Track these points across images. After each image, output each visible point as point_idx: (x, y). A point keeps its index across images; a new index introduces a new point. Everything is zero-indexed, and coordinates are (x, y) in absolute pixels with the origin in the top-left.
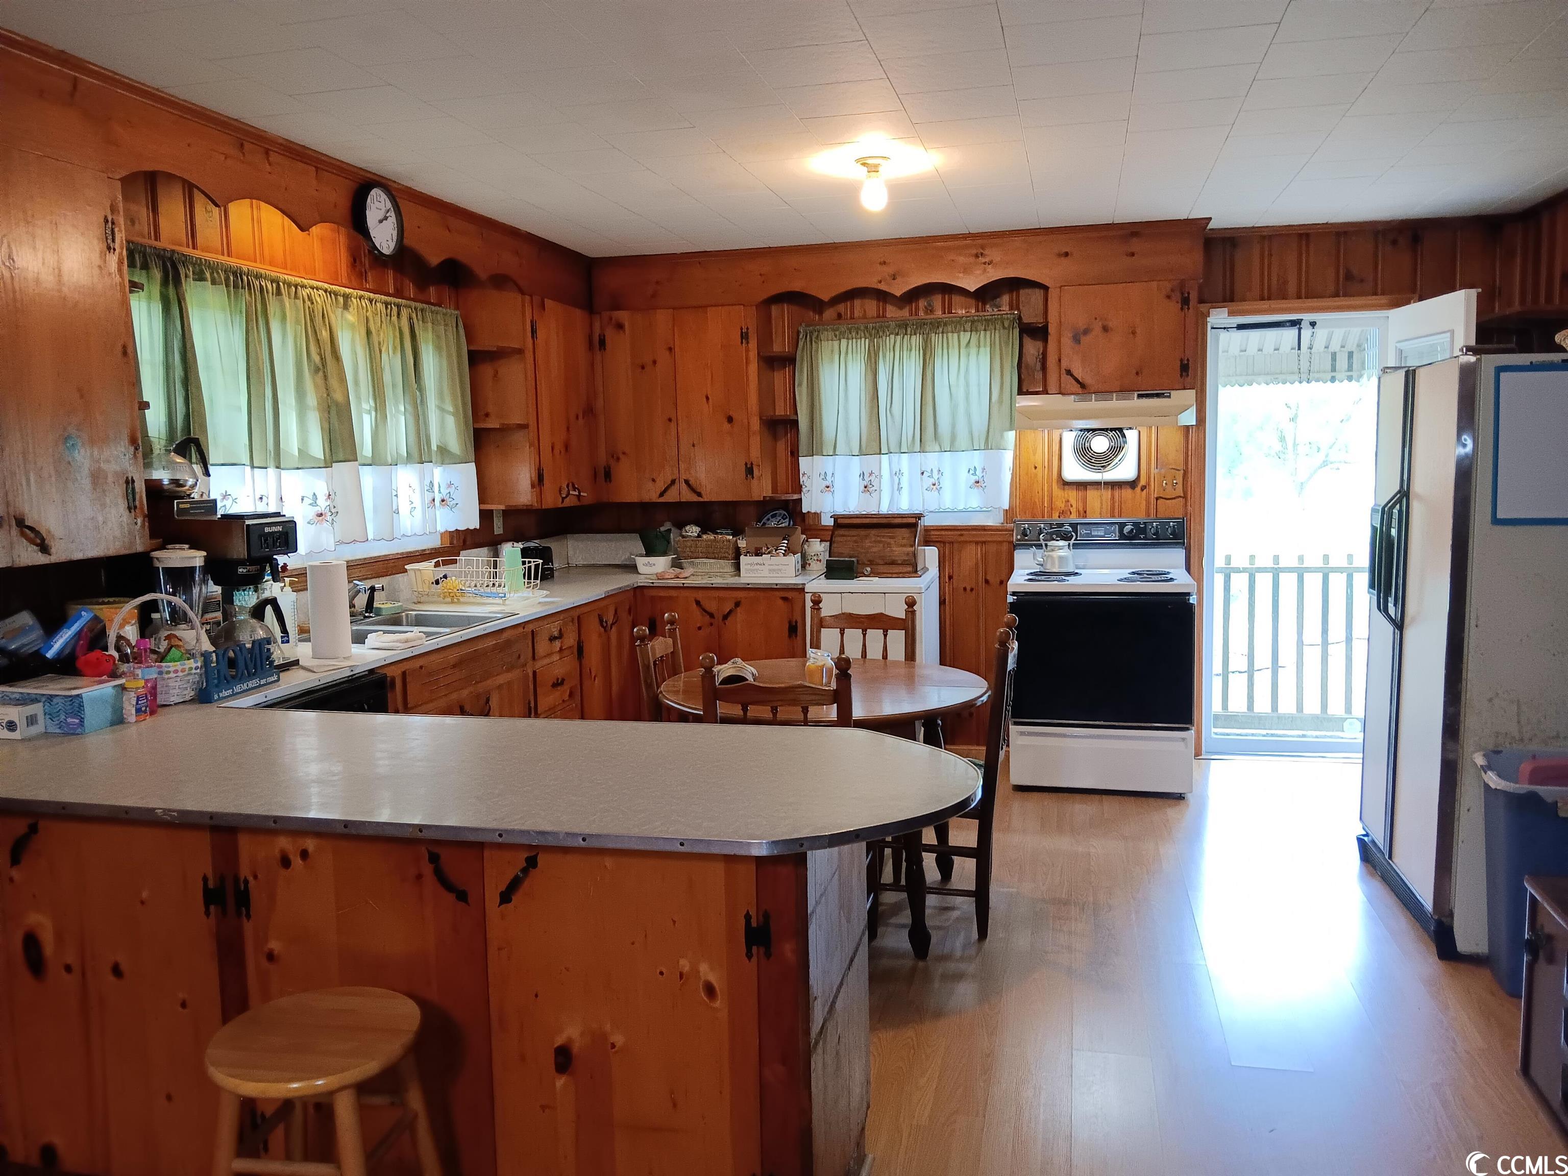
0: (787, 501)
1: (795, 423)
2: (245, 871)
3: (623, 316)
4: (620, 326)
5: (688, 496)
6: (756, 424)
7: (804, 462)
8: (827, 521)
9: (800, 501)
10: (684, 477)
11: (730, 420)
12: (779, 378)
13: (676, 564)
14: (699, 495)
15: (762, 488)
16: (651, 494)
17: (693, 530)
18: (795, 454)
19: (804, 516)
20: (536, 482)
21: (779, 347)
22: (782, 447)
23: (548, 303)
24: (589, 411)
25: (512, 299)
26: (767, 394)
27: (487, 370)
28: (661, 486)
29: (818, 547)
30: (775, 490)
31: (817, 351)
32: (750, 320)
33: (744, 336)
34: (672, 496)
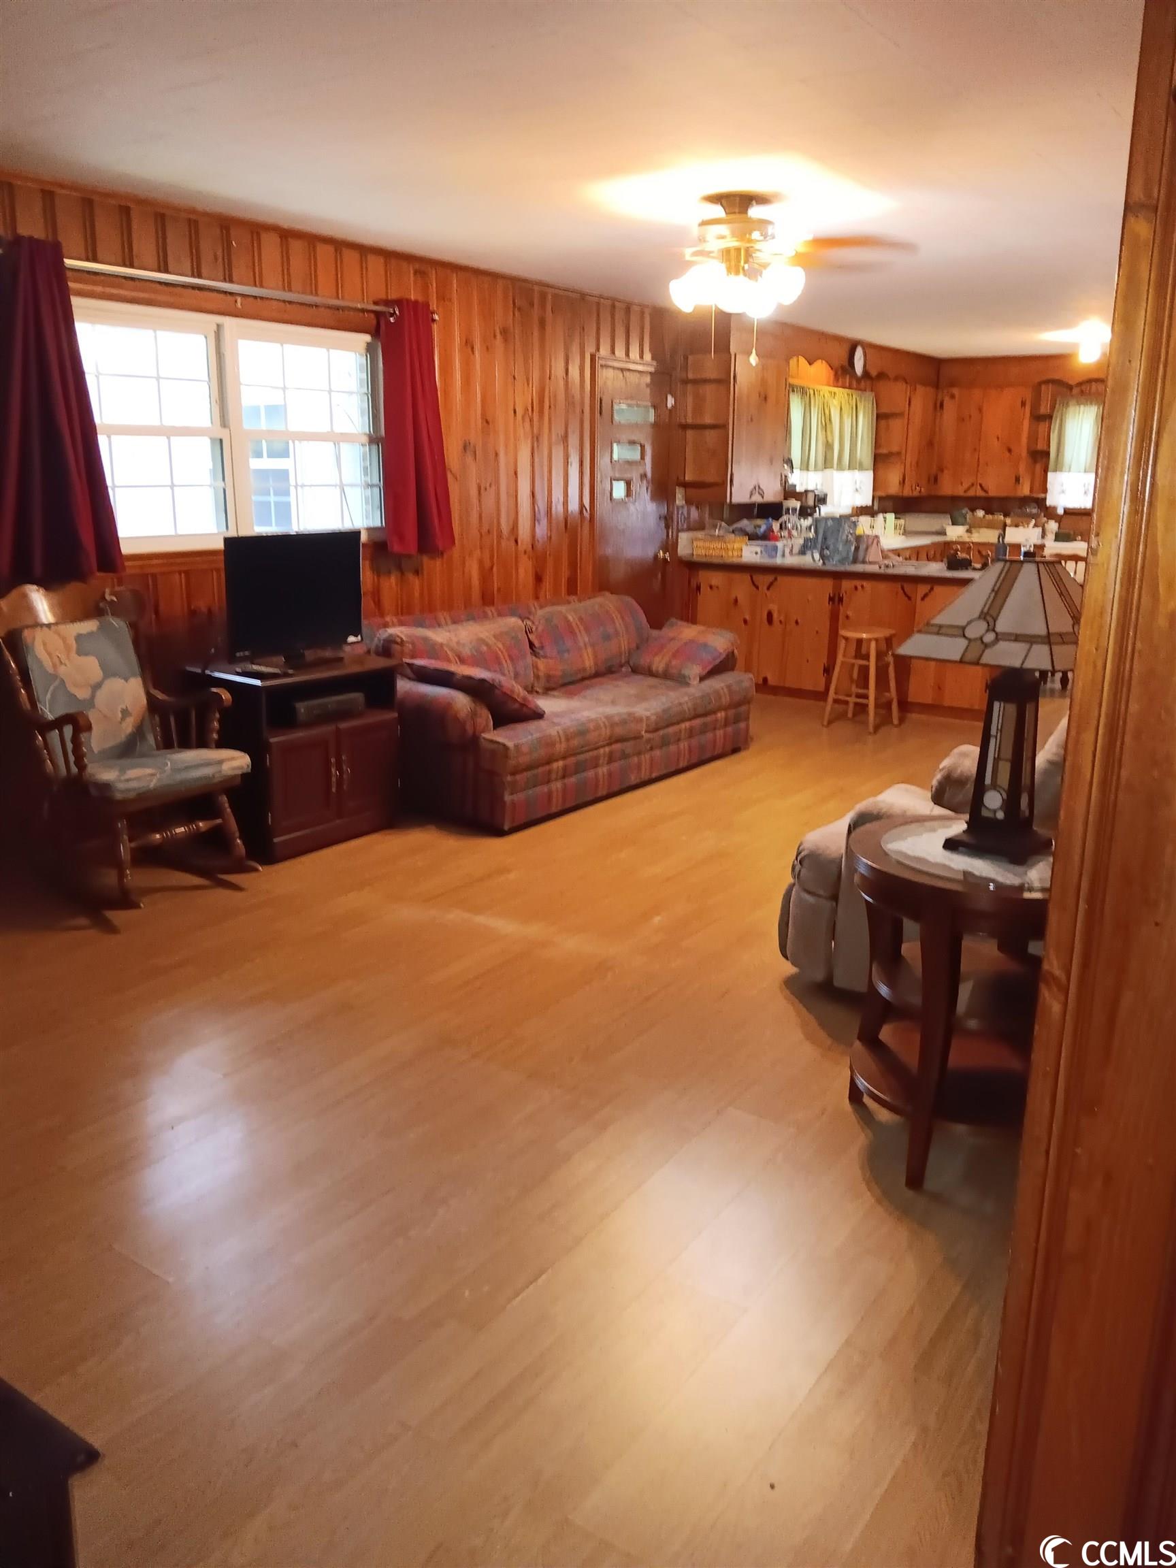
0: (1038, 499)
1: (1048, 454)
2: (843, 591)
3: (956, 391)
4: (953, 397)
5: (980, 493)
6: (1024, 453)
7: (1050, 475)
8: (1060, 511)
9: (1045, 499)
10: (979, 482)
11: (1010, 450)
12: (1042, 427)
13: (969, 531)
14: (986, 491)
15: (1025, 490)
16: (960, 491)
17: (980, 513)
18: (1046, 471)
19: (1047, 508)
20: (902, 482)
21: (1044, 410)
22: (1038, 467)
23: (918, 387)
24: (930, 444)
25: (901, 386)
26: (1033, 437)
27: (883, 423)
28: (965, 486)
29: (1053, 526)
30: (1031, 491)
31: (1066, 413)
32: (1028, 395)
33: (1023, 404)
34: (971, 493)
